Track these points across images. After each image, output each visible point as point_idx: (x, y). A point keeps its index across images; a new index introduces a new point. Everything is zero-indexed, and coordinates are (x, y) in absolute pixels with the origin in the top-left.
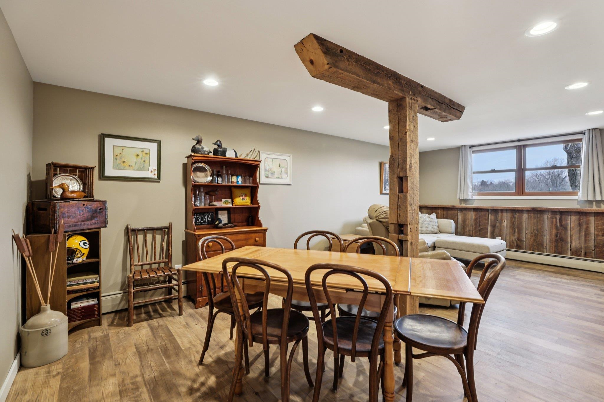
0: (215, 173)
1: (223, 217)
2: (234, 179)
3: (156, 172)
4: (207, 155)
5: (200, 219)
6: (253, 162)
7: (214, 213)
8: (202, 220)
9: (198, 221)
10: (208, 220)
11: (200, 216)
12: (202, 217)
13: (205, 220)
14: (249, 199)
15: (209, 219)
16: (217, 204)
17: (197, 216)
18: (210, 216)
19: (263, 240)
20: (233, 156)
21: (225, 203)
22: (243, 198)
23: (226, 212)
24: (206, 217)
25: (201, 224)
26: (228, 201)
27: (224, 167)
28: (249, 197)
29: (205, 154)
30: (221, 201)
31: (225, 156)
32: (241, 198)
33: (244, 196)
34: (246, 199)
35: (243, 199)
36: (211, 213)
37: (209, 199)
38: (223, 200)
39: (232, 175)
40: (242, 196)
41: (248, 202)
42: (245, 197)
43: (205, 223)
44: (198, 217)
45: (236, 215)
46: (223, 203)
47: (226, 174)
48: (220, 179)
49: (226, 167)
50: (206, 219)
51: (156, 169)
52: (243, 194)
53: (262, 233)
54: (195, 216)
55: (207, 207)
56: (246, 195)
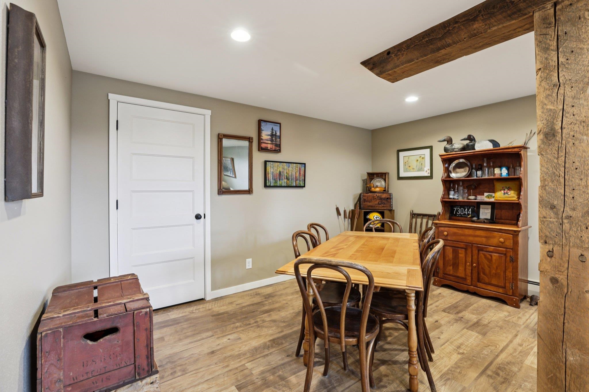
0: (474, 166)
1: (485, 213)
2: (497, 171)
3: (429, 172)
5: (460, 211)
7: (476, 206)
8: (462, 213)
9: (459, 213)
10: (468, 213)
11: (460, 208)
12: (462, 210)
13: (465, 213)
14: (514, 193)
15: (470, 212)
16: (480, 198)
17: (457, 208)
18: (470, 209)
19: (512, 242)
21: (488, 197)
22: (505, 192)
23: (490, 206)
24: (466, 210)
25: (461, 216)
26: (492, 195)
27: (485, 159)
28: (514, 190)
30: (484, 195)
31: (475, 149)
32: (503, 192)
33: (506, 190)
34: (509, 193)
35: (504, 193)
36: (472, 206)
37: (467, 192)
38: (486, 194)
39: (494, 167)
40: (504, 190)
41: (514, 197)
42: (508, 191)
43: (465, 216)
44: (458, 210)
45: (503, 211)
46: (486, 197)
47: (486, 167)
48: (479, 173)
49: (487, 159)
50: (466, 212)
51: (430, 169)
52: (506, 187)
53: (512, 234)
54: (456, 208)
55: (466, 200)
56: (509, 189)
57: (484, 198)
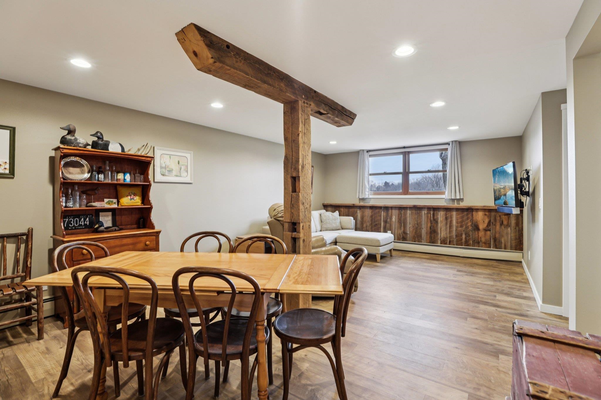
0: (95, 168)
1: (107, 220)
2: (120, 176)
3: (7, 166)
4: (82, 148)
5: (74, 222)
6: (144, 158)
7: (94, 214)
8: (77, 224)
9: (71, 224)
10: (85, 223)
11: (74, 219)
12: (77, 220)
13: (80, 223)
14: (139, 199)
15: (87, 222)
16: (98, 205)
17: (69, 219)
18: (88, 219)
19: (155, 243)
20: (119, 150)
21: (109, 203)
22: (132, 197)
23: (110, 213)
24: (83, 219)
25: (75, 229)
26: (113, 201)
27: (108, 162)
28: (139, 196)
29: (80, 147)
30: (104, 201)
31: (108, 150)
32: (129, 197)
33: (132, 196)
34: (135, 199)
35: (131, 199)
36: (90, 215)
37: (86, 199)
38: (106, 200)
39: (118, 172)
40: (131, 196)
41: (138, 202)
42: (134, 197)
43: (81, 227)
44: (71, 221)
45: (123, 217)
46: (106, 203)
47: (109, 170)
48: (101, 176)
49: (110, 163)
50: (82, 222)
51: (8, 162)
52: (132, 193)
53: (154, 236)
54: (67, 220)
55: (84, 208)
56: (135, 195)
57: (105, 204)
